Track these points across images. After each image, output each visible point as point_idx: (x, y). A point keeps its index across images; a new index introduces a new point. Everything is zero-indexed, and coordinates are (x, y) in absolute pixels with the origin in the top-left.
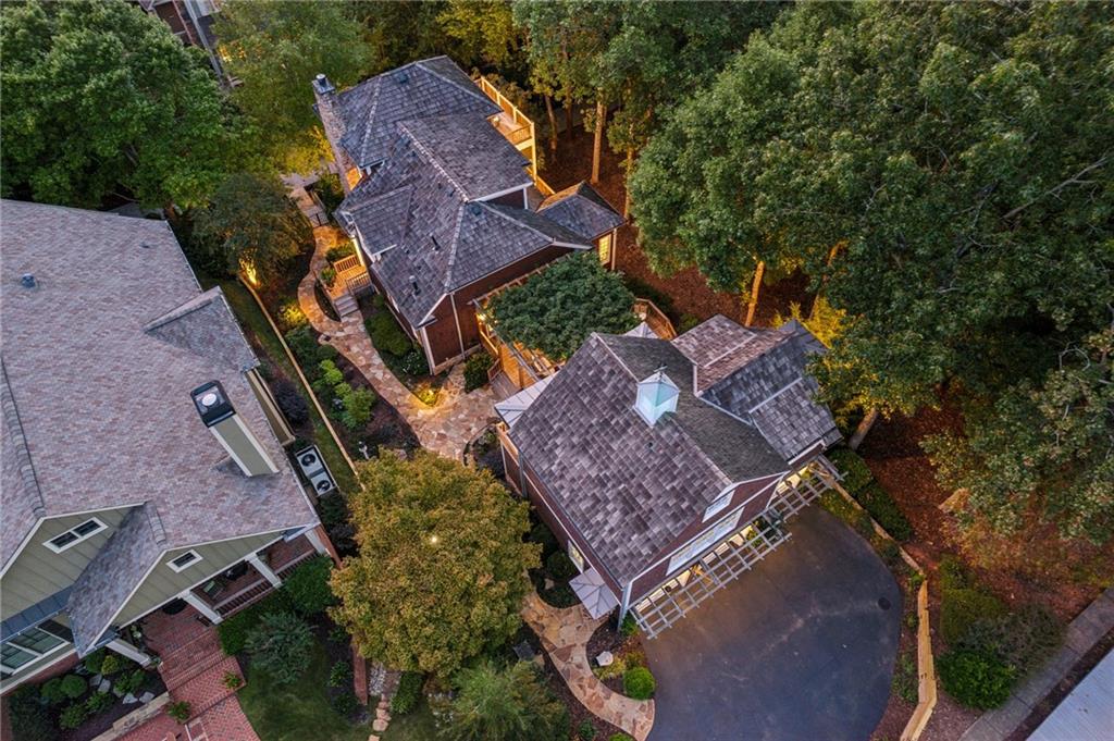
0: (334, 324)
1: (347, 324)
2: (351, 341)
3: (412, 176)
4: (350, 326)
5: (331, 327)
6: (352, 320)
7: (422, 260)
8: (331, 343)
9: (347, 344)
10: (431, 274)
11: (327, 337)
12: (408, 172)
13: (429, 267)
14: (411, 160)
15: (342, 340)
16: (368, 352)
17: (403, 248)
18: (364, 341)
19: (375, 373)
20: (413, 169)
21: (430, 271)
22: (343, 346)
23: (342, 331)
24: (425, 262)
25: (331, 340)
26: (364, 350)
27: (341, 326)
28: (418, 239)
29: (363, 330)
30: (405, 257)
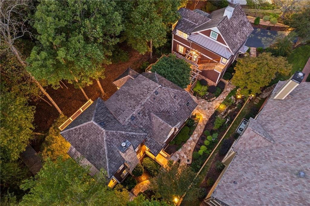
2: (187, 151)
3: (147, 113)
4: (181, 155)
5: (183, 162)
6: (178, 155)
7: (178, 104)
8: (190, 158)
9: (188, 152)
10: (183, 100)
11: (188, 161)
12: (146, 116)
13: (180, 101)
14: (141, 115)
15: (187, 155)
16: (189, 143)
17: (173, 114)
18: (185, 147)
19: (196, 137)
20: (145, 113)
21: (182, 100)
22: (190, 153)
23: (184, 156)
24: (179, 103)
25: (189, 159)
26: (189, 145)
27: (182, 158)
28: (171, 107)
29: (181, 149)
30: (176, 113)
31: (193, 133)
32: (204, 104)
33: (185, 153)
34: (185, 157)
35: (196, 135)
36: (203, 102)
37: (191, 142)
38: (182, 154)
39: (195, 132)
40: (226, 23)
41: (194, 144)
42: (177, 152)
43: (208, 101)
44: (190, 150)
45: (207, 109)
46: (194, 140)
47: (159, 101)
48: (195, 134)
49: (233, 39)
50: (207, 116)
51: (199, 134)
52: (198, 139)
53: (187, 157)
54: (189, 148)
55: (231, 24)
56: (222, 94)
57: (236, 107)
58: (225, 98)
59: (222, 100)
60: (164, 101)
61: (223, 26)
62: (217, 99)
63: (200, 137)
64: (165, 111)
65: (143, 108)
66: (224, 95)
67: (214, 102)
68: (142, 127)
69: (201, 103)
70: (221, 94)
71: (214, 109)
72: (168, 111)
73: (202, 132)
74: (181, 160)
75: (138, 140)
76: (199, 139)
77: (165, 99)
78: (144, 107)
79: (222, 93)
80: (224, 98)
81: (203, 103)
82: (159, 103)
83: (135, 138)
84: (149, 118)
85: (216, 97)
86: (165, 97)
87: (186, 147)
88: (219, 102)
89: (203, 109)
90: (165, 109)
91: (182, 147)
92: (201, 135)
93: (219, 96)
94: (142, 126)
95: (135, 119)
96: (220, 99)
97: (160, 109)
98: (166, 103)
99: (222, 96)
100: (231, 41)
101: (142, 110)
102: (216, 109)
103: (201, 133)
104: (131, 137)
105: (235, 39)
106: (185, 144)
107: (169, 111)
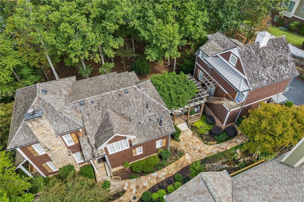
0: (126, 194)
1: (129, 187)
2: (140, 186)
3: (103, 107)
4: (131, 186)
5: (128, 196)
6: (127, 185)
7: (148, 117)
8: (138, 196)
9: (142, 188)
10: (157, 115)
11: (133, 198)
12: (99, 109)
13: (153, 115)
14: (94, 105)
15: (138, 190)
16: (149, 178)
17: (135, 125)
18: (142, 179)
19: (163, 175)
20: (100, 106)
21: (155, 115)
22: (142, 190)
23: (132, 190)
24: (150, 116)
25: (136, 196)
26: (148, 180)
27: (129, 190)
28: (136, 115)
29: (135, 179)
30: (140, 125)
31: (162, 170)
32: (197, 144)
33: (137, 187)
34: (134, 191)
35: (164, 174)
36: (197, 140)
37: (152, 178)
38: (133, 187)
39: (165, 169)
40: (254, 49)
41: (154, 182)
42: (129, 180)
43: (204, 143)
44: (145, 187)
45: (197, 151)
46: (157, 178)
47: (125, 101)
48: (163, 171)
49: (257, 71)
50: (192, 159)
51: (168, 174)
52: (163, 179)
53: (136, 193)
54: (146, 184)
55: (262, 54)
56: (228, 143)
57: (237, 166)
58: (228, 148)
59: (222, 149)
60: (131, 104)
61: (248, 50)
62: (218, 145)
63: (168, 178)
64: (127, 116)
65: (100, 99)
66: (229, 145)
67: (211, 147)
68: (87, 118)
69: (195, 141)
70: (226, 142)
71: (207, 154)
72: (130, 117)
73: (174, 173)
74: (127, 193)
75: (69, 127)
76: (165, 180)
77: (134, 104)
78: (102, 99)
79: (228, 141)
80: (226, 148)
81: (197, 142)
82: (124, 103)
83: (66, 122)
84: (102, 113)
85: (216, 142)
86: (135, 101)
87: (142, 181)
88: (217, 149)
89: (192, 148)
90: (127, 113)
91: (139, 178)
92: (170, 177)
93: (222, 144)
94: (89, 117)
95: (84, 105)
96: (221, 147)
97: (121, 110)
98: (132, 109)
99: (225, 145)
100: (253, 73)
101: (98, 100)
102: (208, 156)
103: (172, 174)
104: (62, 118)
105: (261, 72)
106: (144, 176)
107: (132, 118)
